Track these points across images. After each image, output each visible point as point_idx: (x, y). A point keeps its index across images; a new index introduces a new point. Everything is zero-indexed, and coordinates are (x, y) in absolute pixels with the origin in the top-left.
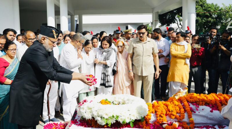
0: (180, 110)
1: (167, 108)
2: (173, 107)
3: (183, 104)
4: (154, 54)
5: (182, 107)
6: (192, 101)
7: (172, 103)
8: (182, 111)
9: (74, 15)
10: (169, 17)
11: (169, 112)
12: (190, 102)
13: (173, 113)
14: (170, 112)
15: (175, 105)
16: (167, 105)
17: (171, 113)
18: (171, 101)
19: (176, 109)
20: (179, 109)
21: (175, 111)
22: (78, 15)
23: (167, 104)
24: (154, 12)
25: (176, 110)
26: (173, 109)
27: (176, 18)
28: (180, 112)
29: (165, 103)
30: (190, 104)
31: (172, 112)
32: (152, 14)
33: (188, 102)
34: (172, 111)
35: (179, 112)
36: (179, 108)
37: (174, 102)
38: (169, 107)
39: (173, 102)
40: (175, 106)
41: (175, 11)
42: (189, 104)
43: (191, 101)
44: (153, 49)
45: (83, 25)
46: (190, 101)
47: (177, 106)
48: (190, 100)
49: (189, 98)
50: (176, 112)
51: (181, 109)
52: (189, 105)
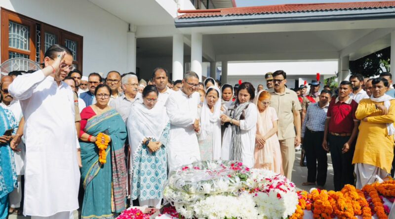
0: (362, 209)
1: (337, 203)
2: (347, 202)
3: (369, 198)
4: (295, 111)
5: (367, 203)
6: (388, 194)
7: (347, 194)
8: (367, 211)
9: (216, 62)
10: (368, 65)
11: (338, 211)
12: (384, 197)
13: (347, 213)
14: (341, 210)
15: (353, 199)
16: (337, 198)
17: (342, 212)
18: (346, 192)
19: (354, 206)
20: (360, 207)
21: (351, 210)
22: (221, 62)
23: (337, 195)
24: (341, 58)
25: (354, 208)
26: (346, 206)
27: (381, 66)
28: (362, 214)
29: (334, 194)
30: (384, 199)
31: (344, 211)
32: (337, 59)
33: (380, 194)
34: (345, 209)
35: (360, 213)
36: (360, 205)
37: (351, 193)
38: (339, 202)
39: (349, 194)
40: (353, 201)
41: (379, 56)
42: (382, 200)
43: (386, 193)
44: (293, 104)
45: (228, 78)
46: (384, 194)
47: (357, 200)
48: (385, 191)
49: (383, 189)
50: (353, 212)
51: (365, 208)
52: (383, 202)
